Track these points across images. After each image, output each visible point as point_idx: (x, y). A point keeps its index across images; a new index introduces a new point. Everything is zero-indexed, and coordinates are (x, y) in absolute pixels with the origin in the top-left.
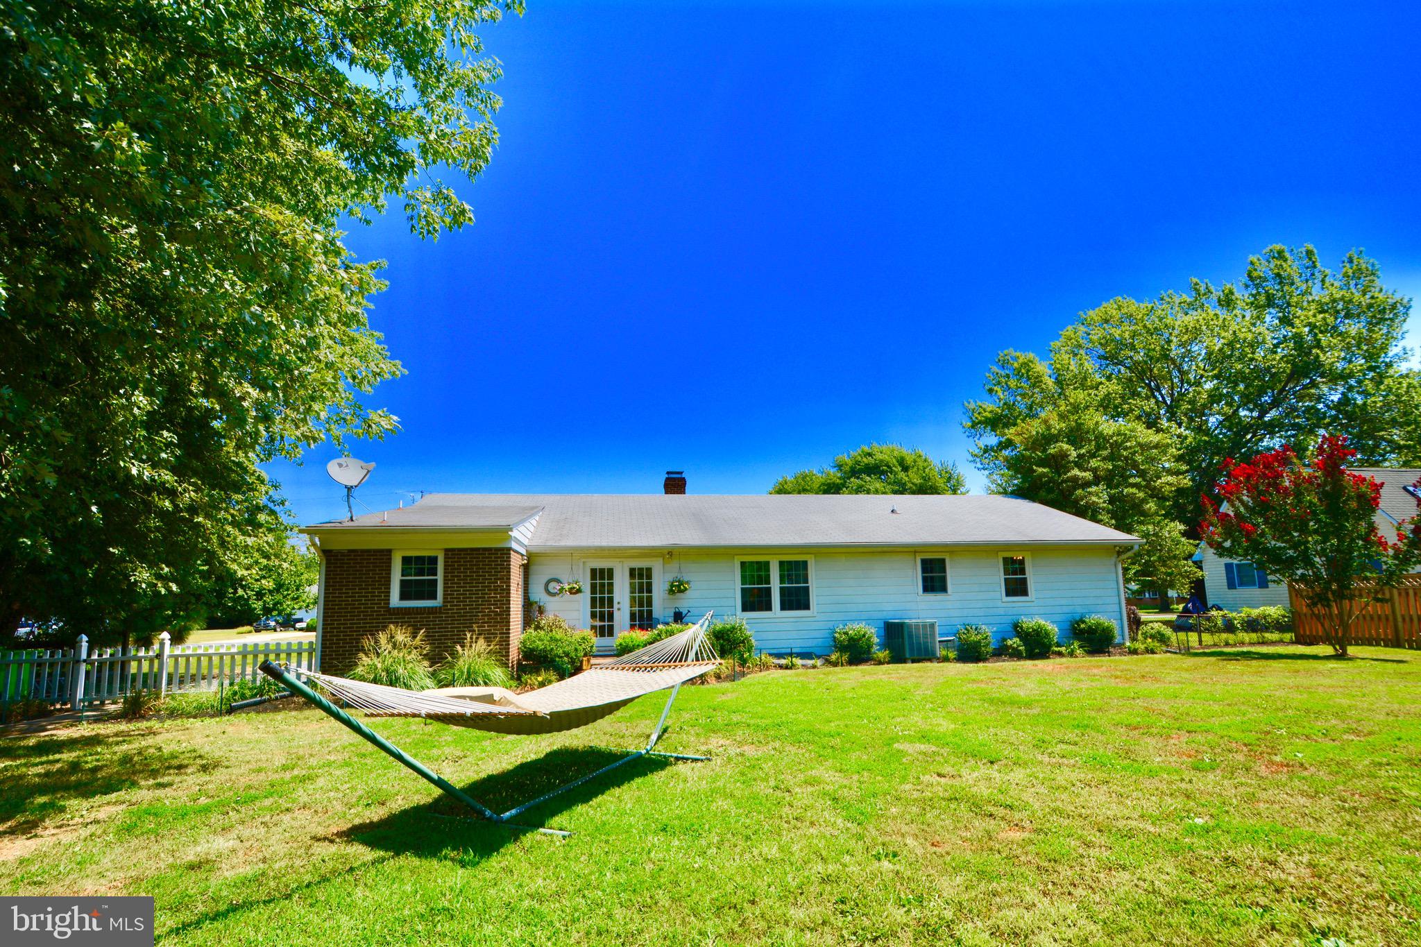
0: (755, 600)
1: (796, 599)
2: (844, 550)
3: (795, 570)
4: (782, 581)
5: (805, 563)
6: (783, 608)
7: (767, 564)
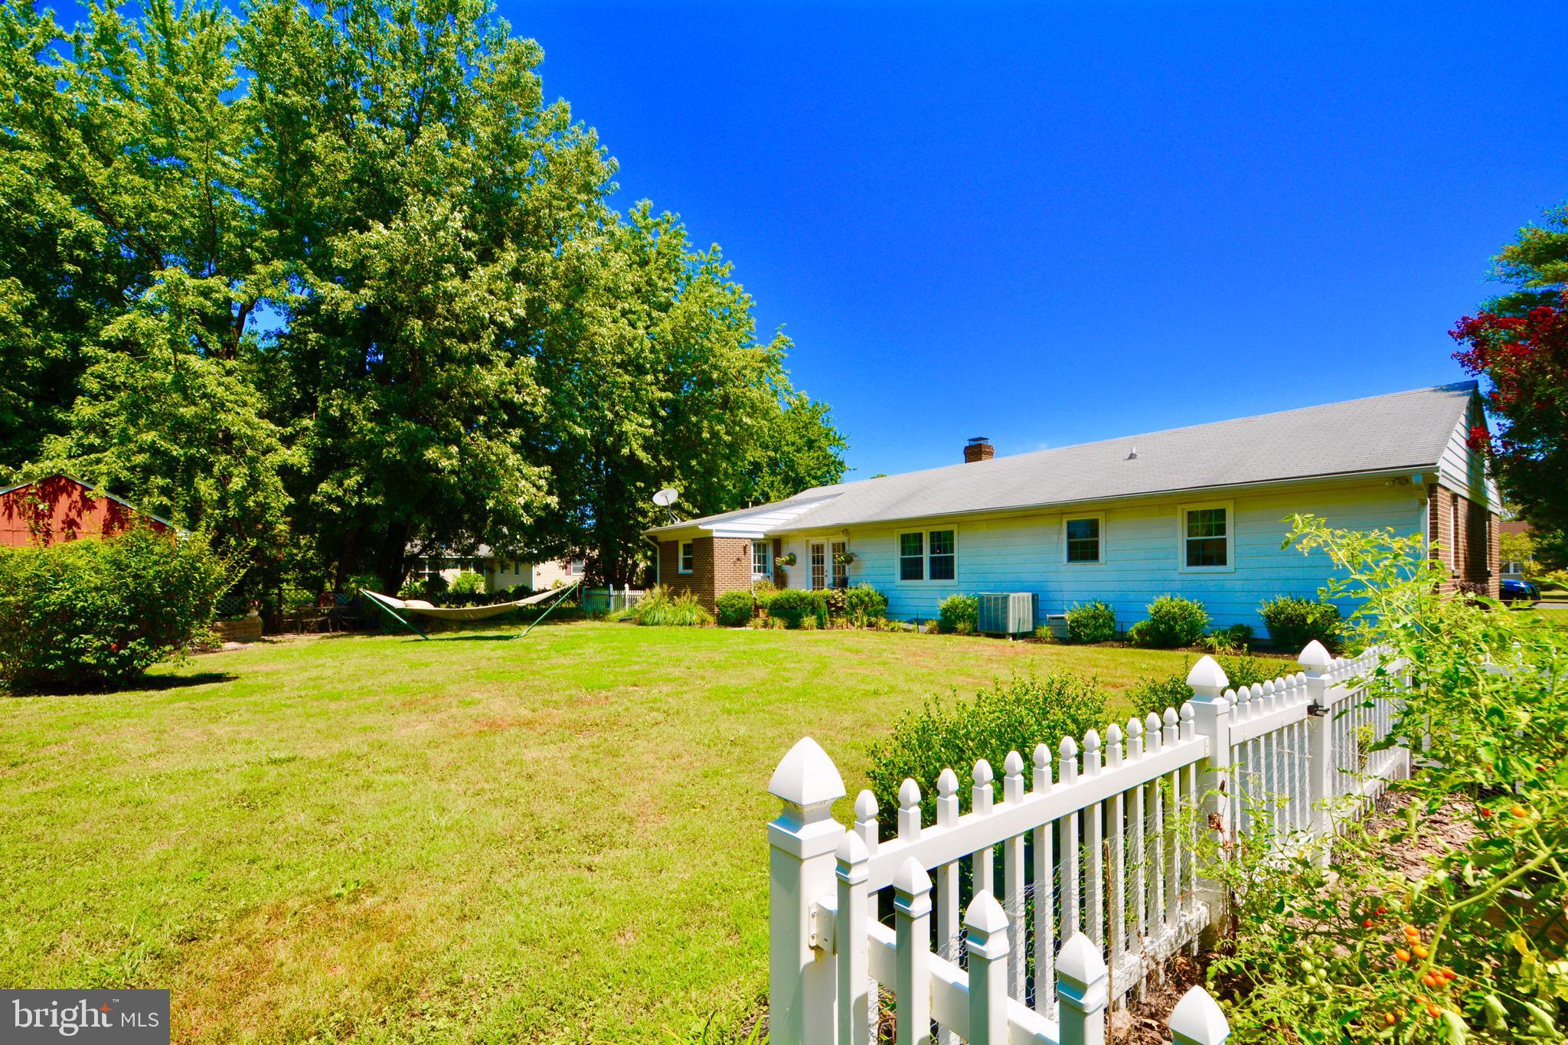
0: (911, 570)
1: (943, 569)
2: (984, 517)
3: (943, 542)
4: (932, 552)
5: (952, 533)
6: (933, 576)
7: (921, 535)
